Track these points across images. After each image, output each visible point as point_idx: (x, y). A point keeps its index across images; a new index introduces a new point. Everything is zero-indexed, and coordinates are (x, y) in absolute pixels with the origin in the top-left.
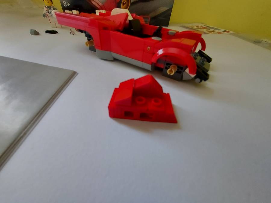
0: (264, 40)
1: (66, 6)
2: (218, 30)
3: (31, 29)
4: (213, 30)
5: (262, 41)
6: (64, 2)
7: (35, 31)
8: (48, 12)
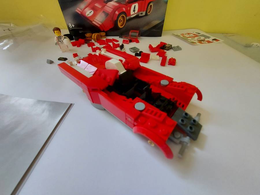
0: (255, 44)
1: (71, 27)
2: (209, 37)
3: (47, 60)
4: (204, 38)
5: (253, 45)
6: (69, 24)
7: (51, 60)
8: (58, 41)
